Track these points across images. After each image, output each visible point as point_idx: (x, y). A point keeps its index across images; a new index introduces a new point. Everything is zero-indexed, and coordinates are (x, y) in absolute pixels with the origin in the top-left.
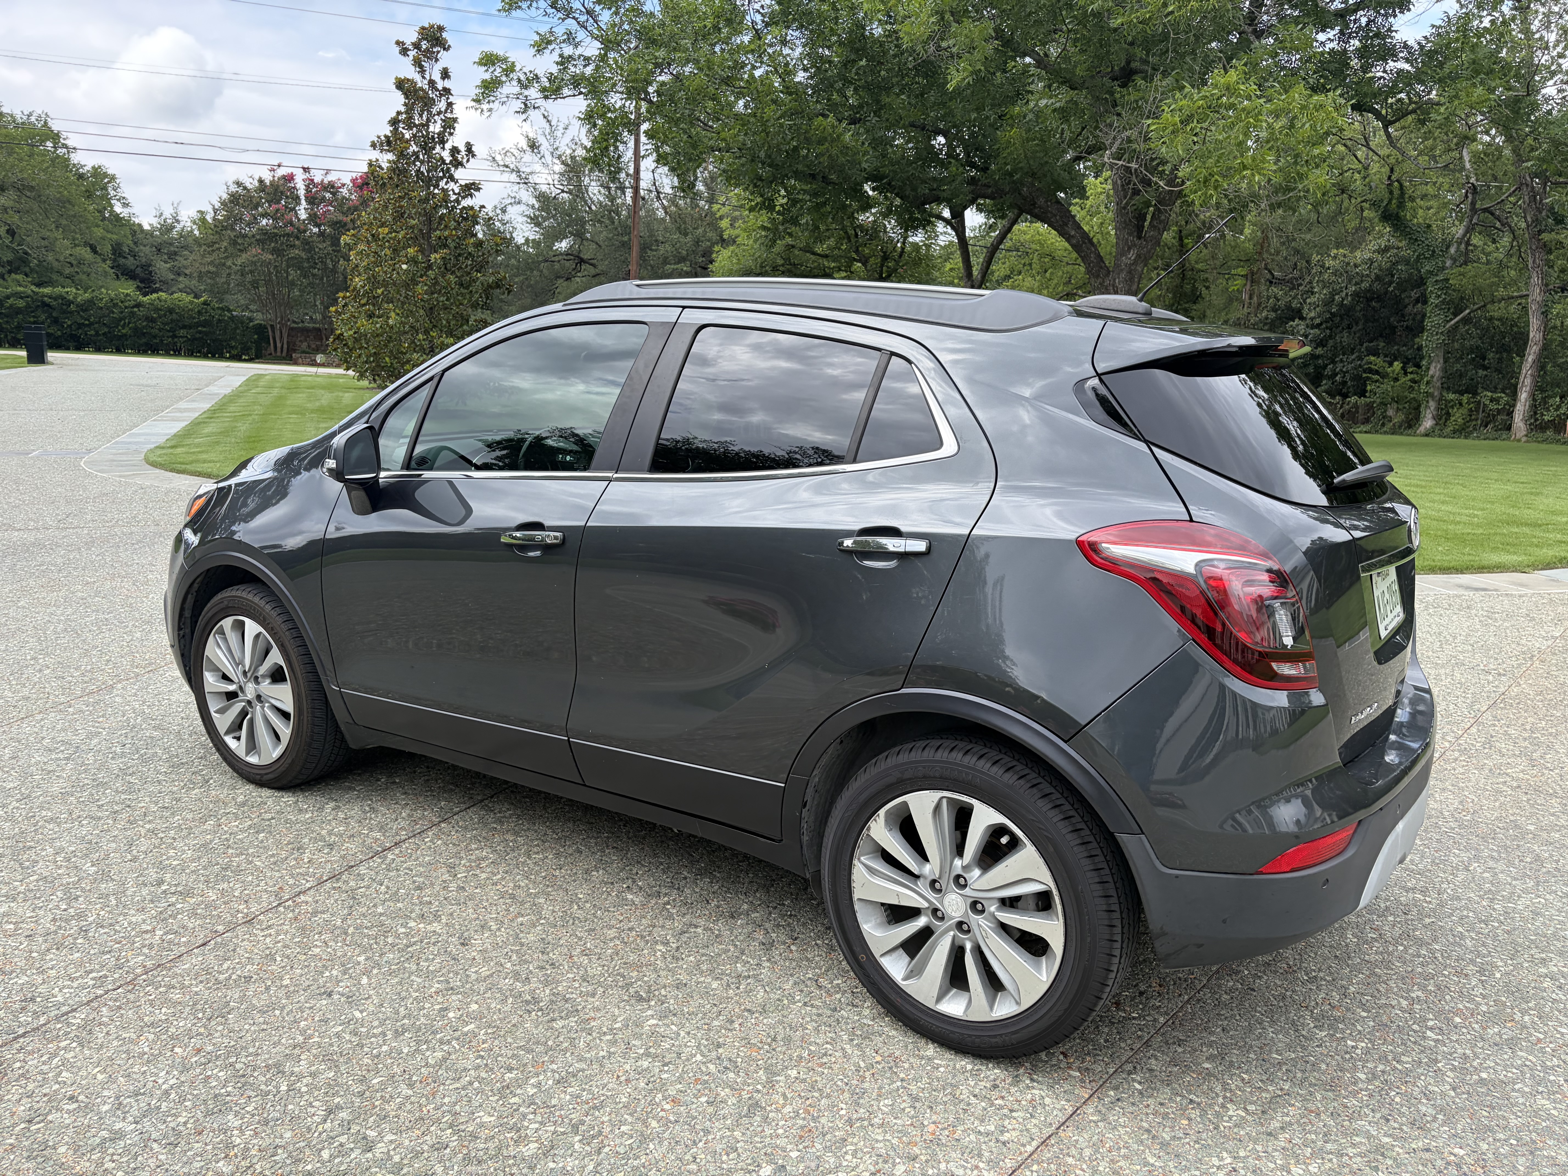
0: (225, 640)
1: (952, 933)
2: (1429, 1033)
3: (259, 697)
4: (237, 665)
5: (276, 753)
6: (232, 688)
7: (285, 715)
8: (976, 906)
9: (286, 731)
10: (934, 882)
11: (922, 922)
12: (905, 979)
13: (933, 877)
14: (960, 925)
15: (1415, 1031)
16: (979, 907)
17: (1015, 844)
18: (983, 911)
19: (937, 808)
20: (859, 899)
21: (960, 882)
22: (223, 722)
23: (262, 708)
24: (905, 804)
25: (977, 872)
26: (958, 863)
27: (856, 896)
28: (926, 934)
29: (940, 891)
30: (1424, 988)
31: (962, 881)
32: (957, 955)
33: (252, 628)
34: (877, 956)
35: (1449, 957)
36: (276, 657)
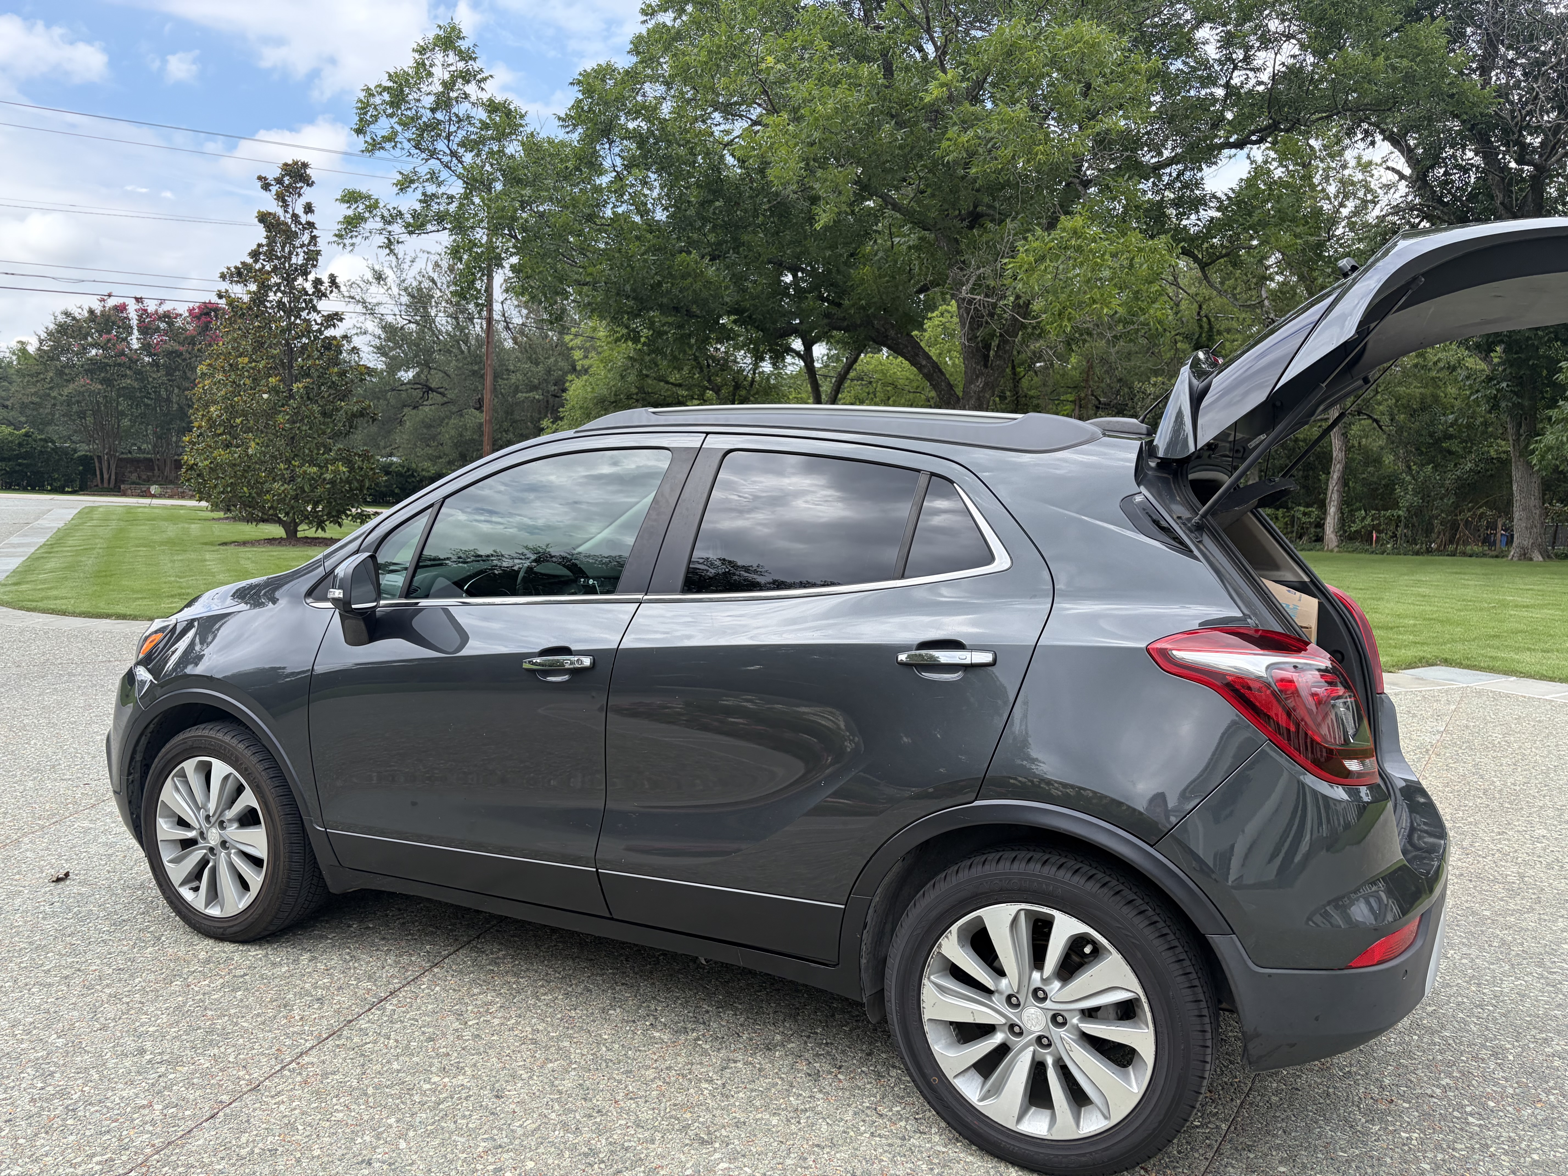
0: (187, 783)
1: (1032, 1048)
2: (1471, 1119)
3: (224, 844)
4: (199, 809)
5: (243, 903)
6: (191, 834)
7: (257, 862)
8: (1058, 1020)
9: (256, 879)
10: (1009, 997)
11: (998, 1038)
12: (981, 1100)
13: (1010, 992)
14: (1039, 1039)
15: (1457, 1118)
16: (1060, 1019)
17: (1097, 952)
18: (1064, 1024)
19: (1015, 921)
20: (930, 1020)
21: (1039, 995)
22: (177, 873)
23: (229, 855)
24: (980, 919)
25: (1057, 984)
26: (1036, 975)
27: (926, 1016)
28: (1003, 1050)
29: (1018, 1005)
30: (1450, 1075)
31: (1040, 994)
32: (1038, 1070)
33: (220, 769)
34: (950, 1077)
35: (1461, 1043)
36: (248, 799)
